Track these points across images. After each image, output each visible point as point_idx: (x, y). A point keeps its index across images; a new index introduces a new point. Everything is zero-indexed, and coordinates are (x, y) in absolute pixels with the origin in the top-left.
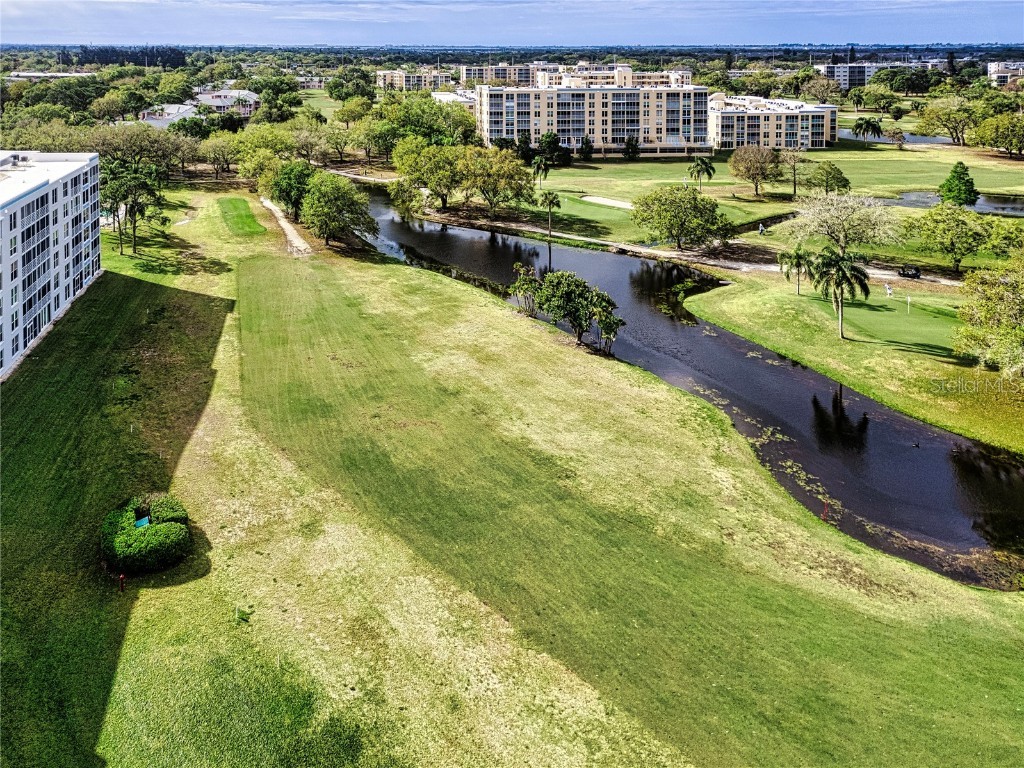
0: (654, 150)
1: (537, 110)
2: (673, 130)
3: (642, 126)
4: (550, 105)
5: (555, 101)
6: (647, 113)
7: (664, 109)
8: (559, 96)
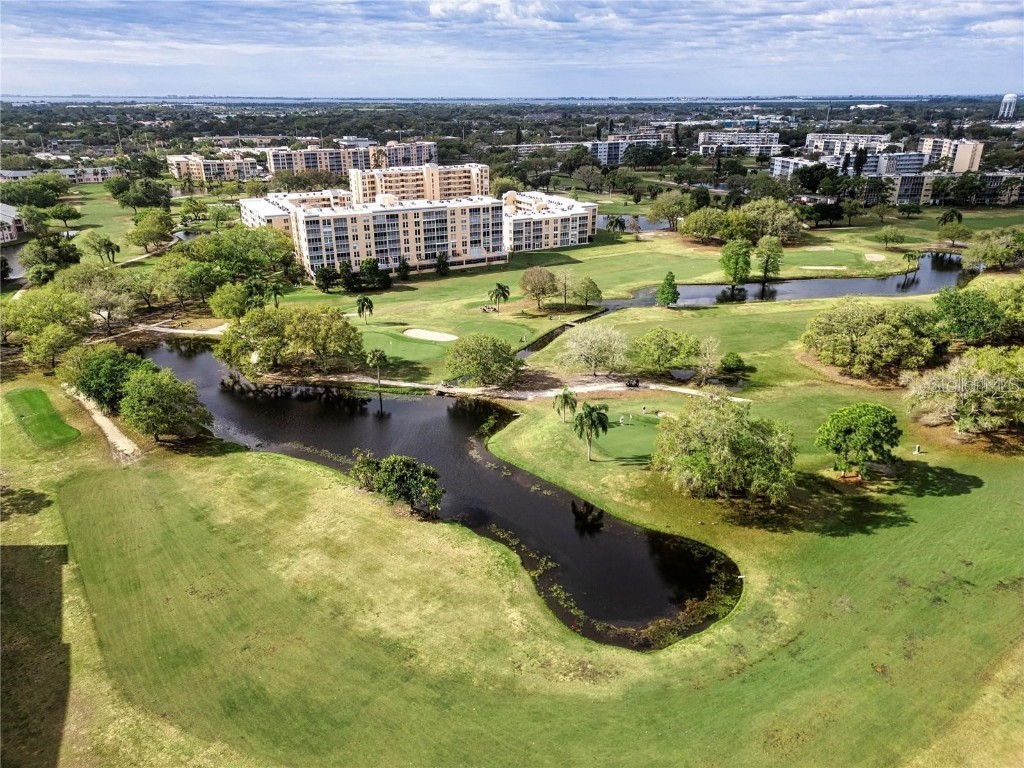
0: (461, 263)
1: (355, 233)
2: (476, 242)
3: (450, 241)
4: (367, 228)
5: (371, 224)
6: (453, 229)
7: (468, 224)
8: (374, 218)
